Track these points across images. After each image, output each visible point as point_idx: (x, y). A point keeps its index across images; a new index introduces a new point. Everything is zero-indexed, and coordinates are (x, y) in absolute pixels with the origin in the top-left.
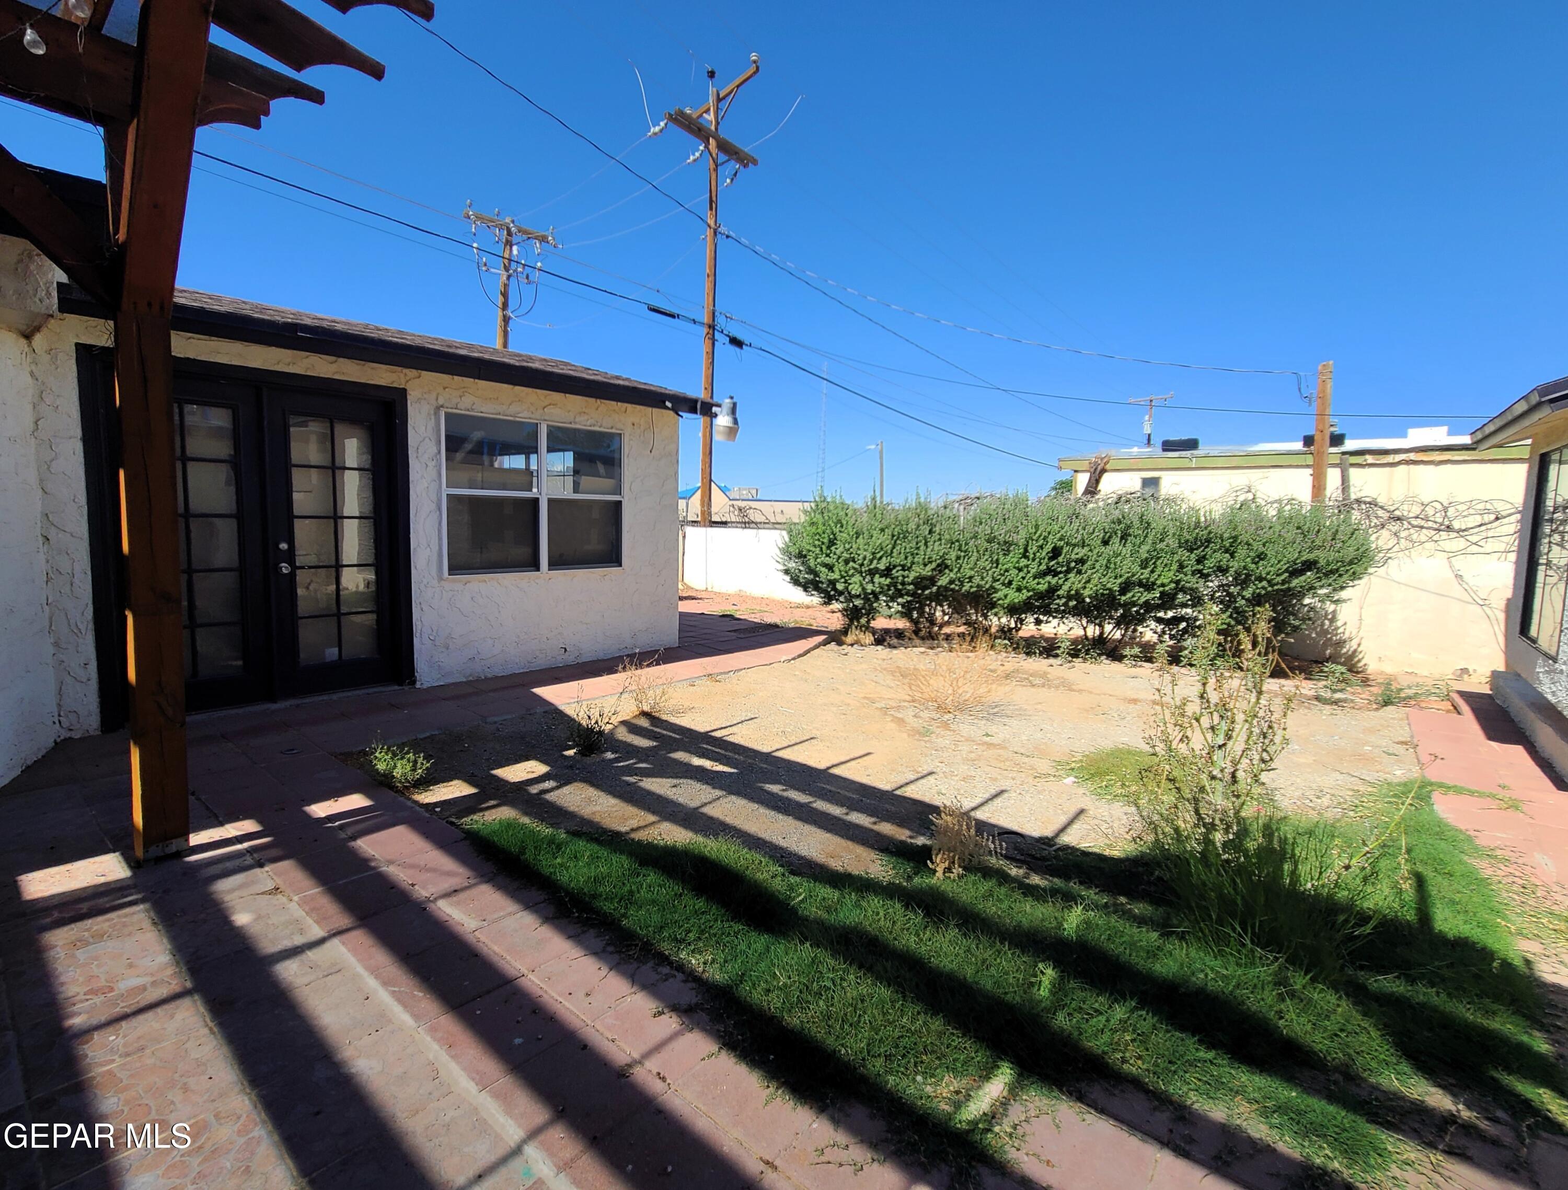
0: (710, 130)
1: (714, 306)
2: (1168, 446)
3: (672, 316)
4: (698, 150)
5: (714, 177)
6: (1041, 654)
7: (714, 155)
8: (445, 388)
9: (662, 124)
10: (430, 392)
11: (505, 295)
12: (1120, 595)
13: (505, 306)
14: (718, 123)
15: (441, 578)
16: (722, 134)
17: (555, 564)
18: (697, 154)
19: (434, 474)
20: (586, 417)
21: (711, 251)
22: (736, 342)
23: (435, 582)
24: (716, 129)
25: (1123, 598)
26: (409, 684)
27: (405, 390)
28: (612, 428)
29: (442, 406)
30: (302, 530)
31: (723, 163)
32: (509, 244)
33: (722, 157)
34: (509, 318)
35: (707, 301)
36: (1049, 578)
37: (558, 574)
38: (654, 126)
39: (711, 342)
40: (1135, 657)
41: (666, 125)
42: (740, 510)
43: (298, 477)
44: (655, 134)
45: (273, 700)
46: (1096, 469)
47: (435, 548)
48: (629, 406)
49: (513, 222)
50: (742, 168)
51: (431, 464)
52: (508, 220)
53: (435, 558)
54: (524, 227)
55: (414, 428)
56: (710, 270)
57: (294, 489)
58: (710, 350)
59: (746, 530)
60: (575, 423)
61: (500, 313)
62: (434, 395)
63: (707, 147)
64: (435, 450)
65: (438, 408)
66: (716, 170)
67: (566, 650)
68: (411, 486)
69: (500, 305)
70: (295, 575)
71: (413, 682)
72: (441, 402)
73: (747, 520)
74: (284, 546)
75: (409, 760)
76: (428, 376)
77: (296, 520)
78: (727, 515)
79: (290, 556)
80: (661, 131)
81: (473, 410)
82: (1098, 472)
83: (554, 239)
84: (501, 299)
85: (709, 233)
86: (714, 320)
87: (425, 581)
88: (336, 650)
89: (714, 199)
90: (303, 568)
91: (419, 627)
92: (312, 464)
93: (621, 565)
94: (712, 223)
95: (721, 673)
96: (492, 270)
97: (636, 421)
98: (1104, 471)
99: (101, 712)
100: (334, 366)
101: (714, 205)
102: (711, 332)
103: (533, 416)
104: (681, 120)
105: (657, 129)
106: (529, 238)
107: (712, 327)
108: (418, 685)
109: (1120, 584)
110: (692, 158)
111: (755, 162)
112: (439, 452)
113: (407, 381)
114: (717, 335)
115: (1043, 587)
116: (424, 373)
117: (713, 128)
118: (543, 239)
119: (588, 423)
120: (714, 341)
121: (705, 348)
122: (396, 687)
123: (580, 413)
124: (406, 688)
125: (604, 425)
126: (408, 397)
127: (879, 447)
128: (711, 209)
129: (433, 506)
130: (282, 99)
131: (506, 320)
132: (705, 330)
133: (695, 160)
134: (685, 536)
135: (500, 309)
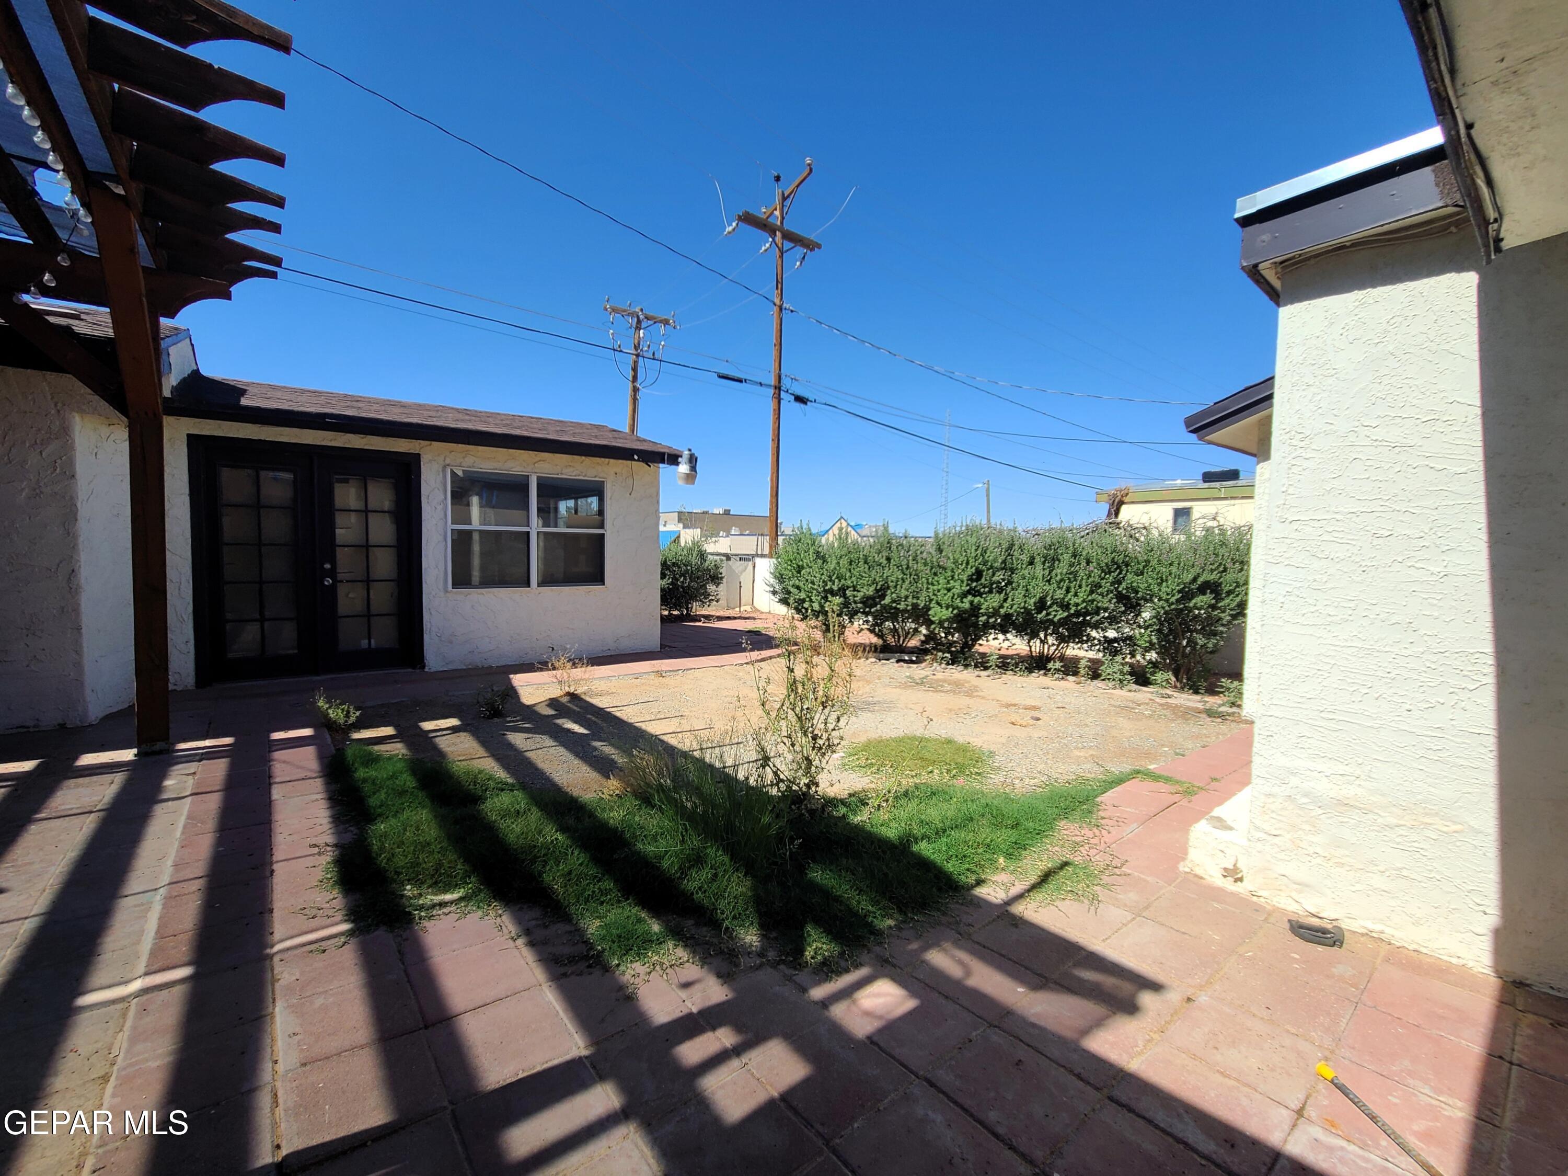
0: (776, 225)
1: (780, 369)
2: (1209, 477)
3: (740, 381)
4: (768, 242)
5: (780, 262)
6: (976, 666)
7: (780, 245)
8: (451, 452)
9: (734, 224)
10: (439, 455)
11: (635, 369)
12: (1037, 613)
13: (635, 378)
14: (783, 218)
15: (446, 591)
16: (786, 227)
17: (543, 583)
18: (768, 245)
19: (442, 515)
20: (572, 469)
21: (777, 324)
22: (800, 399)
23: (442, 594)
24: (782, 223)
25: (1039, 616)
26: (420, 668)
27: (419, 455)
28: (595, 477)
29: (448, 465)
30: (342, 555)
31: (787, 251)
32: (638, 328)
33: (787, 245)
34: (638, 389)
35: (773, 366)
36: (970, 597)
37: (547, 590)
38: (729, 226)
39: (777, 400)
40: (1057, 670)
41: (737, 224)
43: (340, 519)
44: (729, 233)
45: (318, 675)
46: (1114, 501)
47: (442, 569)
48: (612, 461)
49: (642, 310)
50: (809, 252)
51: (440, 507)
52: (637, 310)
53: (442, 575)
54: (651, 314)
55: (425, 481)
56: (777, 340)
57: (337, 526)
58: (777, 408)
60: (562, 474)
61: (630, 385)
62: (442, 458)
63: (773, 239)
64: (443, 497)
65: (445, 467)
66: (781, 257)
67: (553, 649)
68: (423, 523)
69: (631, 379)
70: (336, 587)
71: (424, 667)
72: (448, 461)
74: (327, 566)
75: (343, 710)
76: (436, 445)
77: (337, 548)
79: (333, 573)
80: (734, 230)
81: (473, 467)
82: (1116, 504)
83: (674, 322)
84: (631, 373)
85: (776, 309)
86: (780, 382)
87: (433, 593)
88: (366, 641)
89: (780, 280)
90: (342, 581)
91: (429, 626)
92: (352, 509)
93: (604, 584)
94: (777, 301)
95: (671, 671)
97: (618, 470)
98: (1122, 503)
99: (196, 674)
100: (364, 439)
101: (779, 286)
102: (777, 391)
103: (524, 470)
104: (748, 219)
105: (730, 229)
106: (655, 323)
107: (778, 388)
108: (426, 669)
109: (1035, 603)
110: (763, 248)
111: (819, 246)
112: (446, 498)
113: (421, 448)
114: (783, 395)
115: (966, 605)
116: (433, 443)
117: (779, 223)
118: (666, 322)
119: (574, 474)
120: (779, 401)
121: (771, 405)
122: (410, 670)
123: (566, 466)
124: (418, 671)
125: (588, 475)
126: (422, 459)
128: (777, 288)
129: (441, 538)
130: (249, 280)
131: (635, 390)
132: (772, 391)
133: (766, 250)
134: (754, 567)
135: (630, 383)
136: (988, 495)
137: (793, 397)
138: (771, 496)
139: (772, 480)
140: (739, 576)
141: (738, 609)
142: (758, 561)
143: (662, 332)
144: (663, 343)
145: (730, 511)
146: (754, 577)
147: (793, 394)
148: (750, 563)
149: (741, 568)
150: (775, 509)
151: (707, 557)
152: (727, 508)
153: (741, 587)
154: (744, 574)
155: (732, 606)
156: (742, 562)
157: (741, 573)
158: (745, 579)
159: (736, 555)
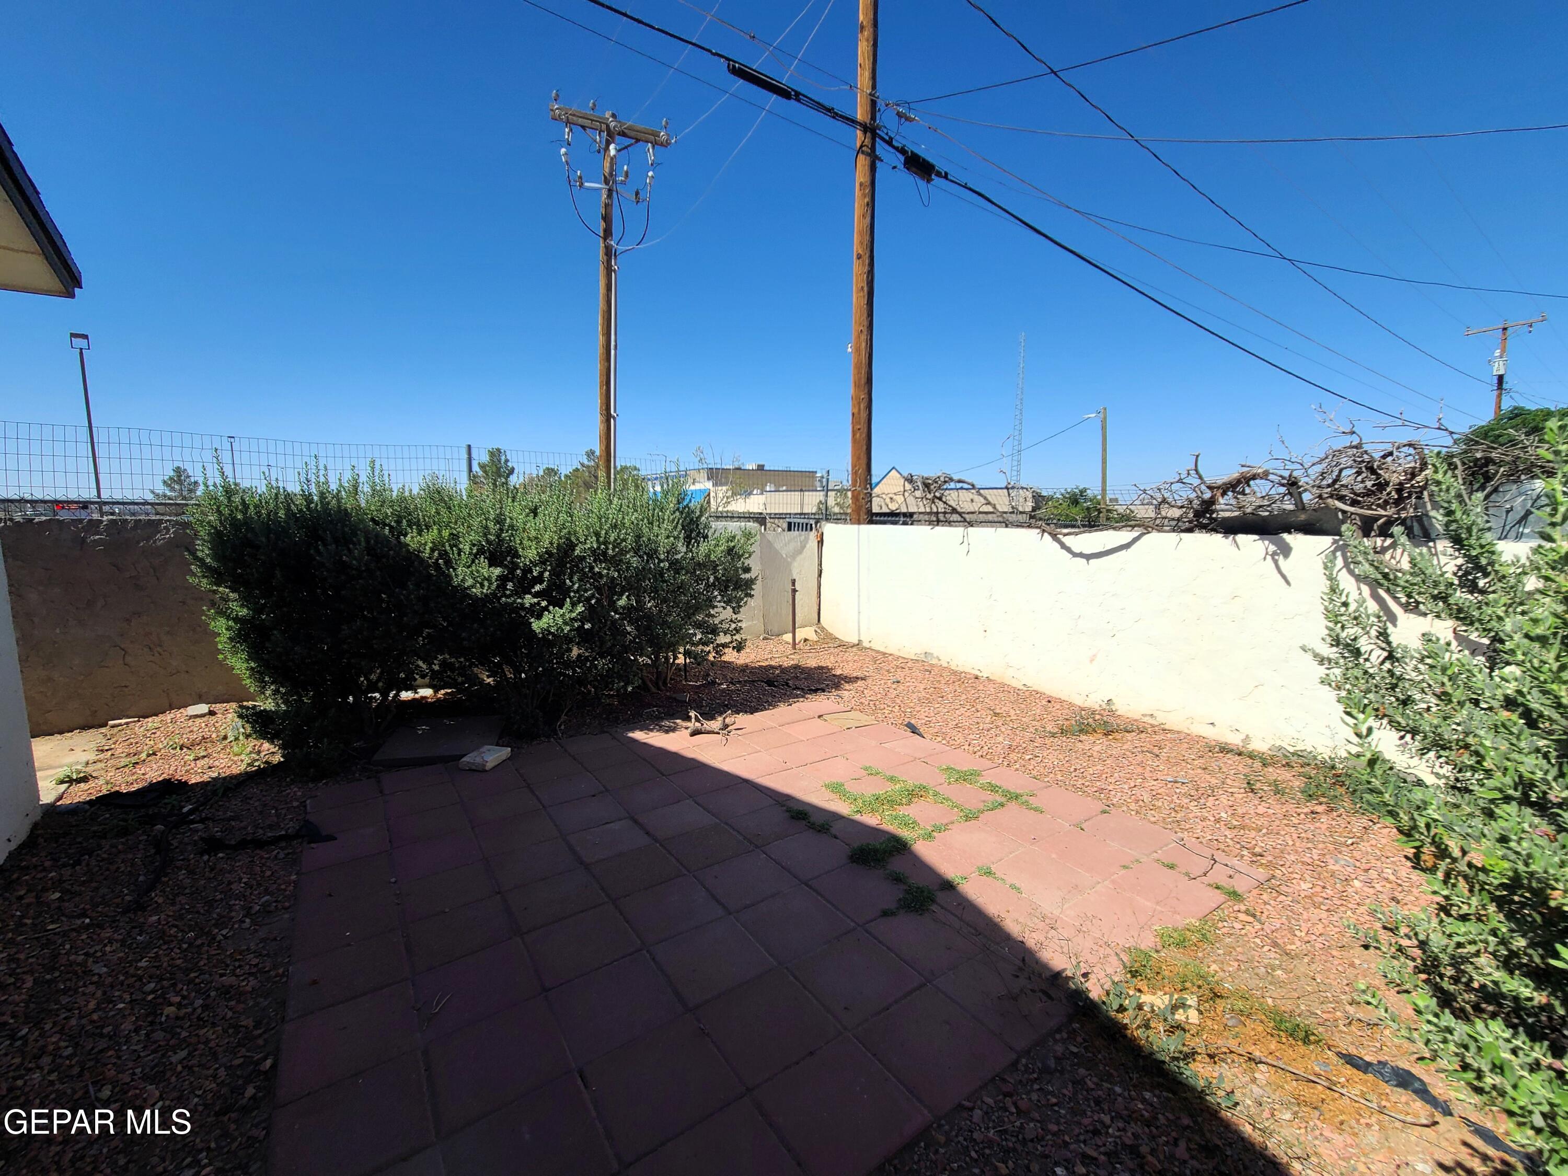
11: (607, 218)
13: (608, 233)
22: (917, 165)
34: (614, 251)
39: (869, 161)
42: (927, 486)
49: (614, 116)
59: (939, 529)
69: (601, 236)
73: (941, 507)
78: (900, 499)
84: (601, 225)
96: (587, 184)
102: (868, 142)
107: (871, 131)
114: (882, 149)
120: (874, 160)
127: (1101, 415)
131: (609, 252)
134: (821, 542)
135: (601, 241)
136: (1104, 428)
137: (902, 158)
138: (857, 385)
139: (857, 350)
140: (789, 564)
141: (788, 637)
142: (830, 530)
143: (651, 158)
144: (650, 174)
145: (763, 466)
146: (820, 564)
147: (902, 151)
148: (813, 534)
149: (791, 547)
150: (864, 415)
151: (707, 526)
152: (761, 463)
153: (794, 591)
154: (798, 559)
155: (776, 630)
156: (794, 533)
157: (794, 557)
158: (802, 569)
159: (780, 516)
